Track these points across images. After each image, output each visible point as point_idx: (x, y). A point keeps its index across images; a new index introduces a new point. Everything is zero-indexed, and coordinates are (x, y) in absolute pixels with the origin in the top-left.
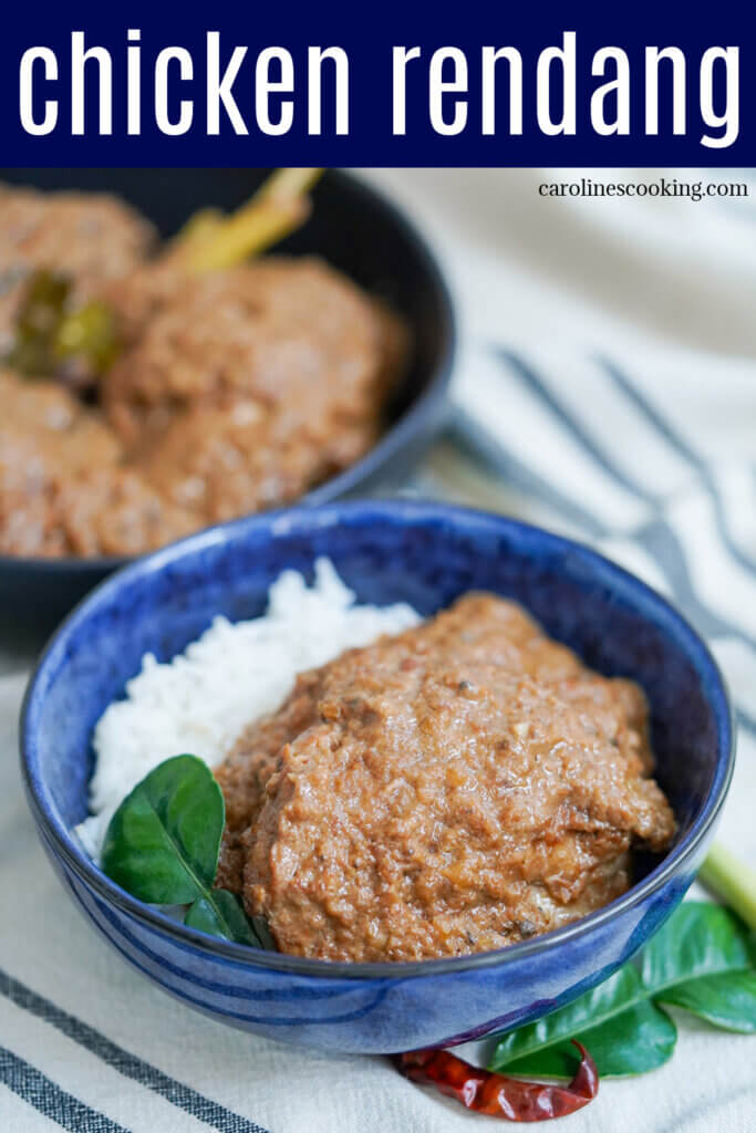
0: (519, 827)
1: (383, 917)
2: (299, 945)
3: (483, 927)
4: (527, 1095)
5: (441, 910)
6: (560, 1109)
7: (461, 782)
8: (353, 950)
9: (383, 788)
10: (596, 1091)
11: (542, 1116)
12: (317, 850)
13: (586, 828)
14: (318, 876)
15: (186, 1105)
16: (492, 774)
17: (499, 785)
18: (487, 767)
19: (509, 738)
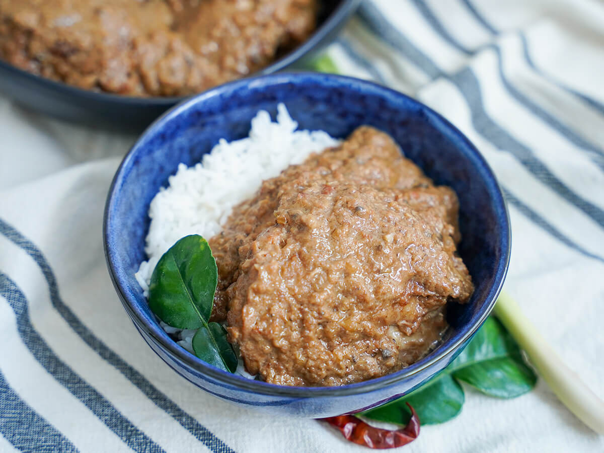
0: (385, 298)
1: (305, 348)
2: (257, 361)
3: (361, 352)
4: (380, 435)
5: (338, 343)
6: (398, 443)
7: (354, 271)
8: (287, 365)
9: (308, 273)
10: (419, 434)
11: (388, 447)
12: (269, 310)
13: (423, 295)
14: (269, 325)
15: (190, 428)
16: (372, 265)
17: (376, 272)
18: (369, 261)
19: (382, 244)
